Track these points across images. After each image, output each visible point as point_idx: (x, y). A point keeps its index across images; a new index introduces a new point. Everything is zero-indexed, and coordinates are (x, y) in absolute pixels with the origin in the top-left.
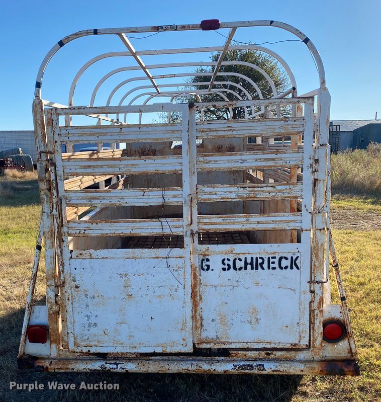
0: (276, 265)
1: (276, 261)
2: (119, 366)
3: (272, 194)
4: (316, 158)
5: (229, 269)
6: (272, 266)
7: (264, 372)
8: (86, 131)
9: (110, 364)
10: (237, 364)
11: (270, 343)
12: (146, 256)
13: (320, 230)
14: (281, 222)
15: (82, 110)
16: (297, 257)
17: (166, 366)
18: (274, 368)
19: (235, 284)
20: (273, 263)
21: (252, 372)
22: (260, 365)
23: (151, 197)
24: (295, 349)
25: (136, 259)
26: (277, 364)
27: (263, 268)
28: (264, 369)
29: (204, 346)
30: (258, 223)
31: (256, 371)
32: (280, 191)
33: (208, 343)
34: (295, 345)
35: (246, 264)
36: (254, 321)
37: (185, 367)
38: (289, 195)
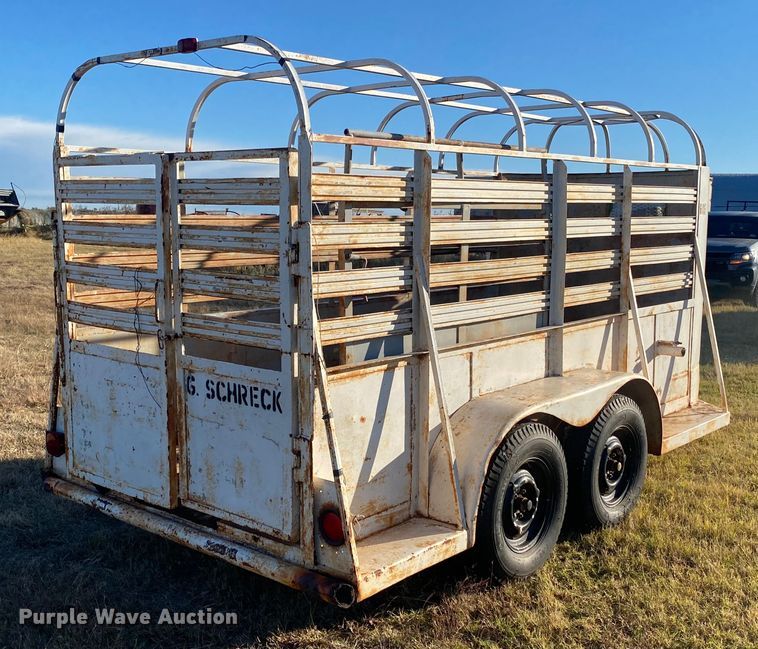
0: (257, 401)
1: (258, 393)
2: (107, 507)
3: (249, 292)
4: (293, 242)
5: (213, 397)
6: (255, 401)
7: (234, 562)
9: (101, 501)
10: (212, 540)
11: (253, 521)
13: (305, 355)
14: (262, 335)
16: (279, 394)
17: (146, 521)
18: (245, 560)
19: (220, 421)
20: (256, 397)
21: (221, 556)
22: (233, 550)
24: (276, 538)
25: (120, 362)
26: (251, 555)
27: (246, 404)
28: (235, 558)
29: (189, 505)
30: (240, 333)
31: (225, 557)
32: (259, 288)
33: (193, 501)
34: (277, 533)
35: (229, 393)
36: (238, 482)
37: (162, 528)
38: (267, 296)
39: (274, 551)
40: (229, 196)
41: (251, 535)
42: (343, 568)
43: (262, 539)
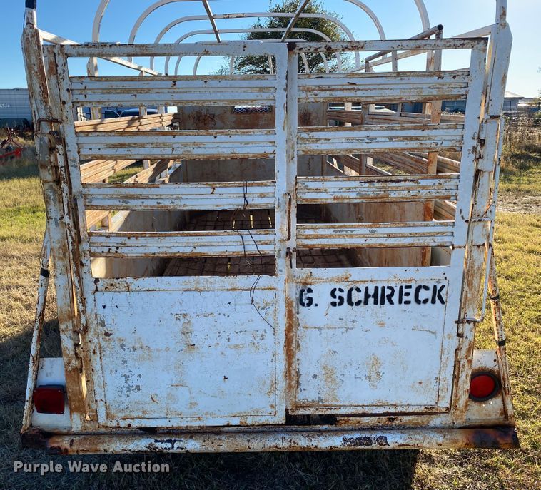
0: (411, 298)
1: (412, 291)
2: (176, 445)
3: (412, 193)
4: (482, 138)
5: (341, 303)
6: (405, 298)
7: (387, 447)
8: (115, 84)
9: (162, 442)
10: (348, 436)
11: (396, 406)
12: (216, 286)
13: (479, 246)
14: (422, 235)
15: (107, 49)
16: (443, 286)
17: (246, 443)
18: (401, 442)
19: (350, 325)
20: (407, 294)
21: (370, 447)
22: (381, 438)
23: (224, 196)
24: (431, 412)
25: (200, 291)
26: (405, 436)
27: (391, 303)
28: (387, 444)
29: (301, 412)
30: (389, 236)
31: (375, 447)
32: (424, 188)
33: (307, 407)
34: (431, 408)
35: (367, 296)
36: (374, 376)
37: (273, 444)
38: (438, 195)
39: (416, 424)
40: (387, 91)
41: (384, 418)
42: (490, 415)
43: (400, 417)
